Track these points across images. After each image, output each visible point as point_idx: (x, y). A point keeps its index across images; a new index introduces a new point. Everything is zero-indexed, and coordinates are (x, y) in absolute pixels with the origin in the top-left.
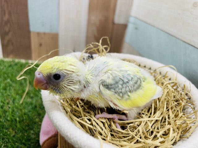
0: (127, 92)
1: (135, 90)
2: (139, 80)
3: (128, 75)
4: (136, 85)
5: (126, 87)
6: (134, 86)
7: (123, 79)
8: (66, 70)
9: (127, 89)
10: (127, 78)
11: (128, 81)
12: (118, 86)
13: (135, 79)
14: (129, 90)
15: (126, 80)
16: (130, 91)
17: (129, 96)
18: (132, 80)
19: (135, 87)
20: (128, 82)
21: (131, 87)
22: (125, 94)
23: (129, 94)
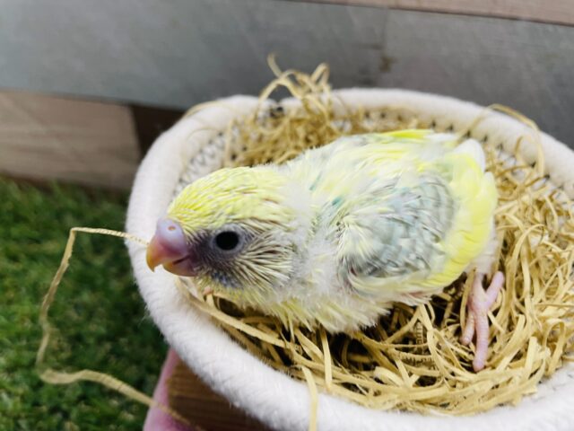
0: (431, 247)
1: (449, 225)
2: (439, 188)
3: (403, 194)
4: (443, 210)
5: (421, 235)
6: (438, 217)
7: (396, 216)
8: (253, 219)
9: (428, 238)
10: (407, 206)
11: (415, 215)
12: (400, 248)
13: (429, 192)
14: (434, 238)
15: (407, 216)
16: (436, 236)
17: (442, 253)
18: (421, 202)
19: (444, 218)
20: (416, 218)
21: (434, 225)
22: (428, 256)
23: (438, 245)
